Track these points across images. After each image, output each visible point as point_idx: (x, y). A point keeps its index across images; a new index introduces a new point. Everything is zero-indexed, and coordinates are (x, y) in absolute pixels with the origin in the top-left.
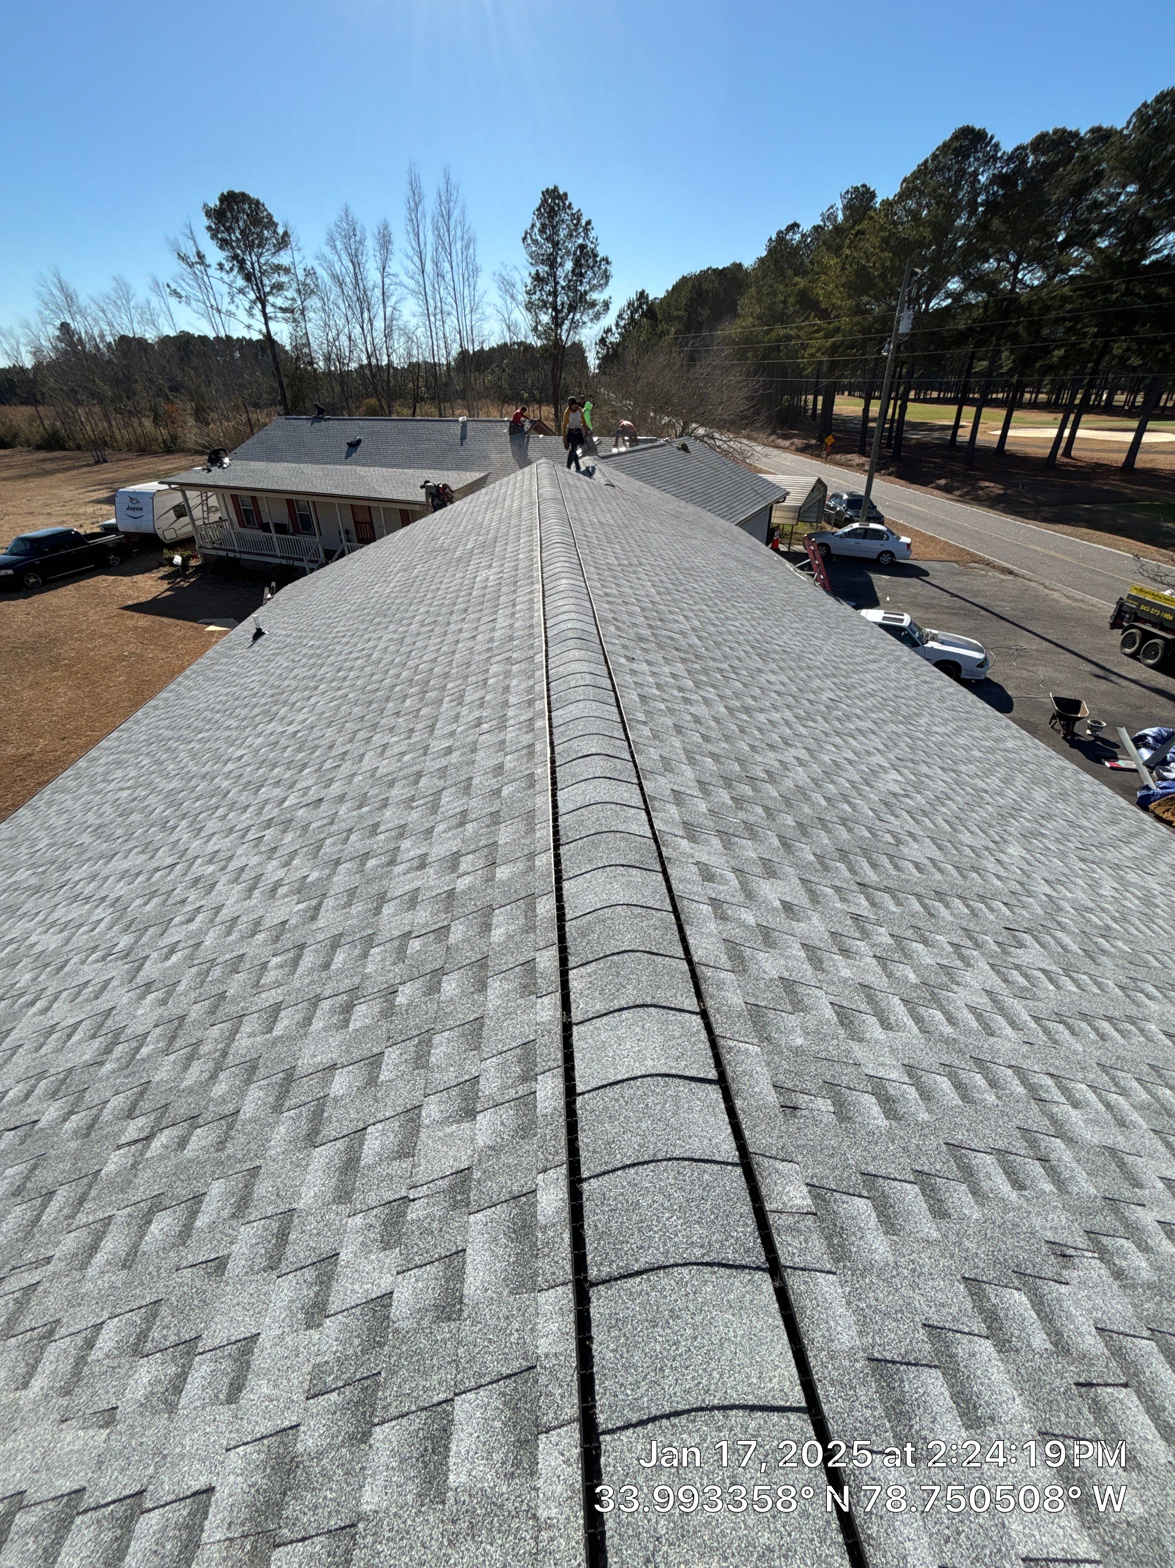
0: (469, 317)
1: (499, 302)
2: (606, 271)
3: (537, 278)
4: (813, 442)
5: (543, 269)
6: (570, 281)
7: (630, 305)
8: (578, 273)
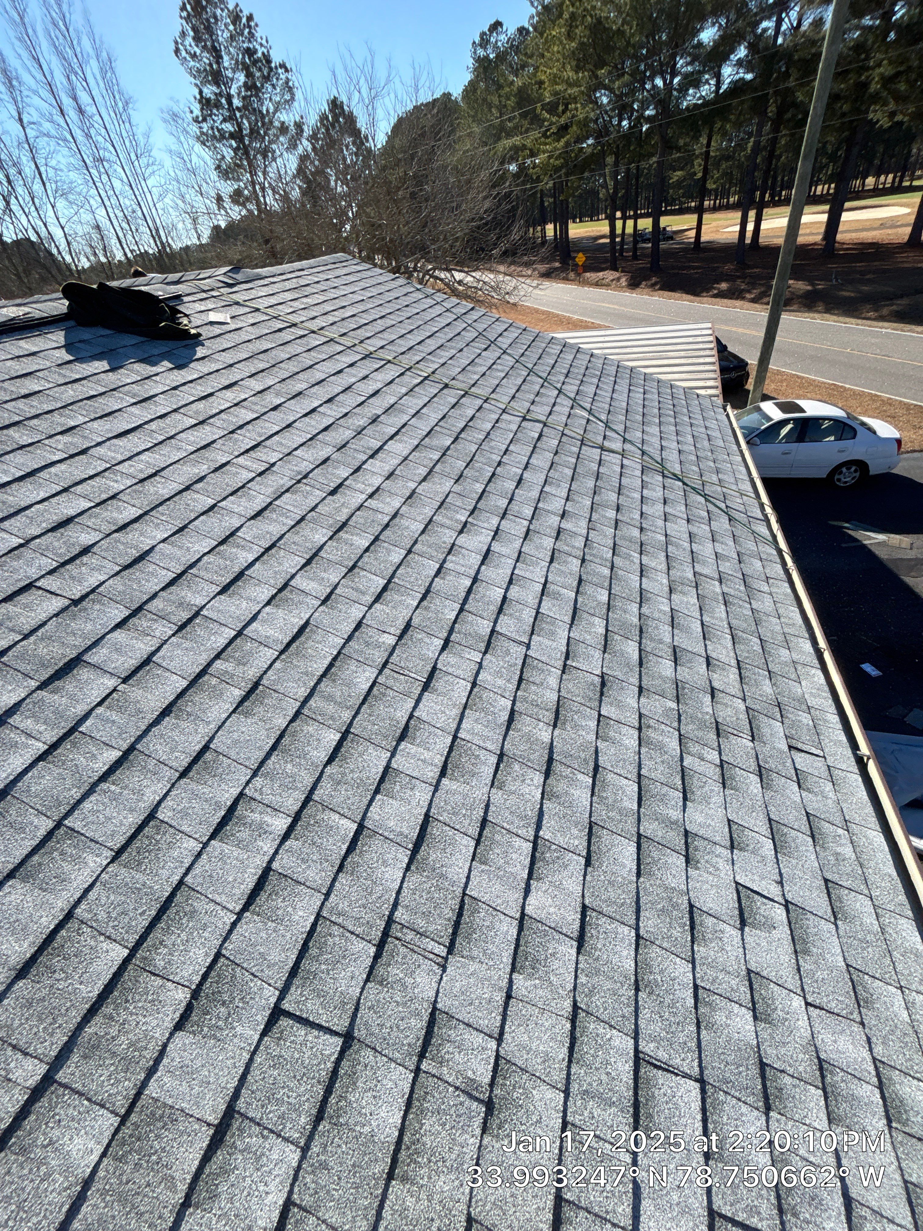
0: (136, 163)
1: (171, 142)
2: (287, 81)
3: (205, 103)
4: (557, 265)
5: (209, 91)
6: (244, 98)
7: (323, 118)
8: (251, 87)
